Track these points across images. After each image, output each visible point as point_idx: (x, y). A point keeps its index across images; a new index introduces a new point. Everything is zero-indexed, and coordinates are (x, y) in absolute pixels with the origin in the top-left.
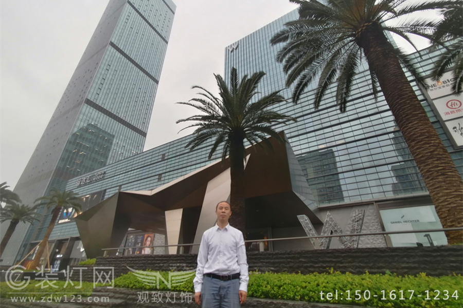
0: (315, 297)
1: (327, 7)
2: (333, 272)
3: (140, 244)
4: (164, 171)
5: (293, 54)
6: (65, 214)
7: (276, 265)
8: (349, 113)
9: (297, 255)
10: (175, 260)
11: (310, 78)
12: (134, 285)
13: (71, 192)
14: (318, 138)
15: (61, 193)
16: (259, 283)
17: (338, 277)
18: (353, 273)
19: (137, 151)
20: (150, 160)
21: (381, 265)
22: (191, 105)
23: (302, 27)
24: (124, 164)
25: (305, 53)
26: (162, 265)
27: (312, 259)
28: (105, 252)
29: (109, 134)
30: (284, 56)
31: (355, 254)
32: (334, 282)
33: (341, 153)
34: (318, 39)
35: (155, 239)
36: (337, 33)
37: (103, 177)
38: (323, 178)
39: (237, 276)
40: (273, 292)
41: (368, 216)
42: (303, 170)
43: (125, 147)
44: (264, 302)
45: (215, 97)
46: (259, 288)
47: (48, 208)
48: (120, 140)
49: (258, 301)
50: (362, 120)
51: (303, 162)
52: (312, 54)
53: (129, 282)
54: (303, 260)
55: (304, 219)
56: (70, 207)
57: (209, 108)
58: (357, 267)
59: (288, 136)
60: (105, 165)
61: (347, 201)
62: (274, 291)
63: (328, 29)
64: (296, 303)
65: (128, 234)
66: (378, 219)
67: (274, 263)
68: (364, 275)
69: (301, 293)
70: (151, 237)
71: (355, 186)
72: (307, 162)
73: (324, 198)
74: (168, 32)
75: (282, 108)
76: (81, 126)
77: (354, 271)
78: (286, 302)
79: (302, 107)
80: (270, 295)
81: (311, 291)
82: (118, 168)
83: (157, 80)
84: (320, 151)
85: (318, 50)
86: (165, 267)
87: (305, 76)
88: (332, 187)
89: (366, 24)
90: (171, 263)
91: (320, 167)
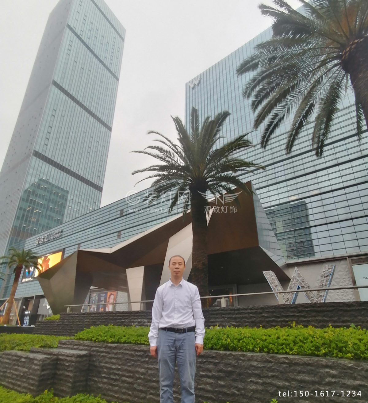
0: (274, 349)
1: (308, 19)
2: (295, 326)
3: (103, 302)
4: (124, 228)
5: (264, 86)
6: (27, 273)
7: (238, 320)
8: (327, 159)
9: (259, 311)
10: (137, 316)
11: (282, 116)
12: (97, 339)
13: (30, 251)
14: (289, 189)
15: (21, 252)
16: (219, 337)
17: (300, 330)
18: (316, 327)
19: (94, 208)
20: (108, 217)
21: (346, 318)
22: (148, 154)
23: (275, 49)
24: (81, 221)
25: (278, 85)
26: (123, 320)
27: (274, 314)
28: (68, 308)
29: (62, 190)
30: (253, 89)
31: (319, 309)
32: (295, 335)
33: (314, 205)
34: (294, 66)
35: (118, 297)
36: (319, 55)
37: (61, 236)
38: (293, 232)
39: (193, 329)
40: (232, 344)
41: (340, 271)
42: (271, 224)
43: (80, 203)
44: (223, 354)
45: (174, 144)
46: (219, 341)
47: (10, 267)
48: (75, 196)
49: (217, 353)
50: (342, 167)
51: (272, 215)
52: (287, 85)
53: (91, 336)
54: (265, 315)
55: (270, 276)
56: (31, 266)
57: (168, 156)
58: (321, 321)
59: (256, 187)
60: (61, 223)
61: (317, 257)
62: (234, 344)
63: (309, 49)
64: (255, 355)
65: (91, 292)
66: (350, 275)
67: (235, 318)
68: (327, 328)
69: (260, 345)
70: (113, 295)
71: (328, 240)
72: (276, 215)
73: (294, 254)
74: (118, 65)
75: (250, 155)
76: (32, 182)
77: (317, 325)
78: (245, 353)
79: (272, 154)
80: (229, 348)
81: (271, 343)
82: (75, 226)
83: (109, 127)
84: (291, 203)
85: (294, 79)
86: (127, 323)
87: (276, 115)
88: (303, 242)
89: (356, 41)
90: (133, 319)
91: (290, 221)
